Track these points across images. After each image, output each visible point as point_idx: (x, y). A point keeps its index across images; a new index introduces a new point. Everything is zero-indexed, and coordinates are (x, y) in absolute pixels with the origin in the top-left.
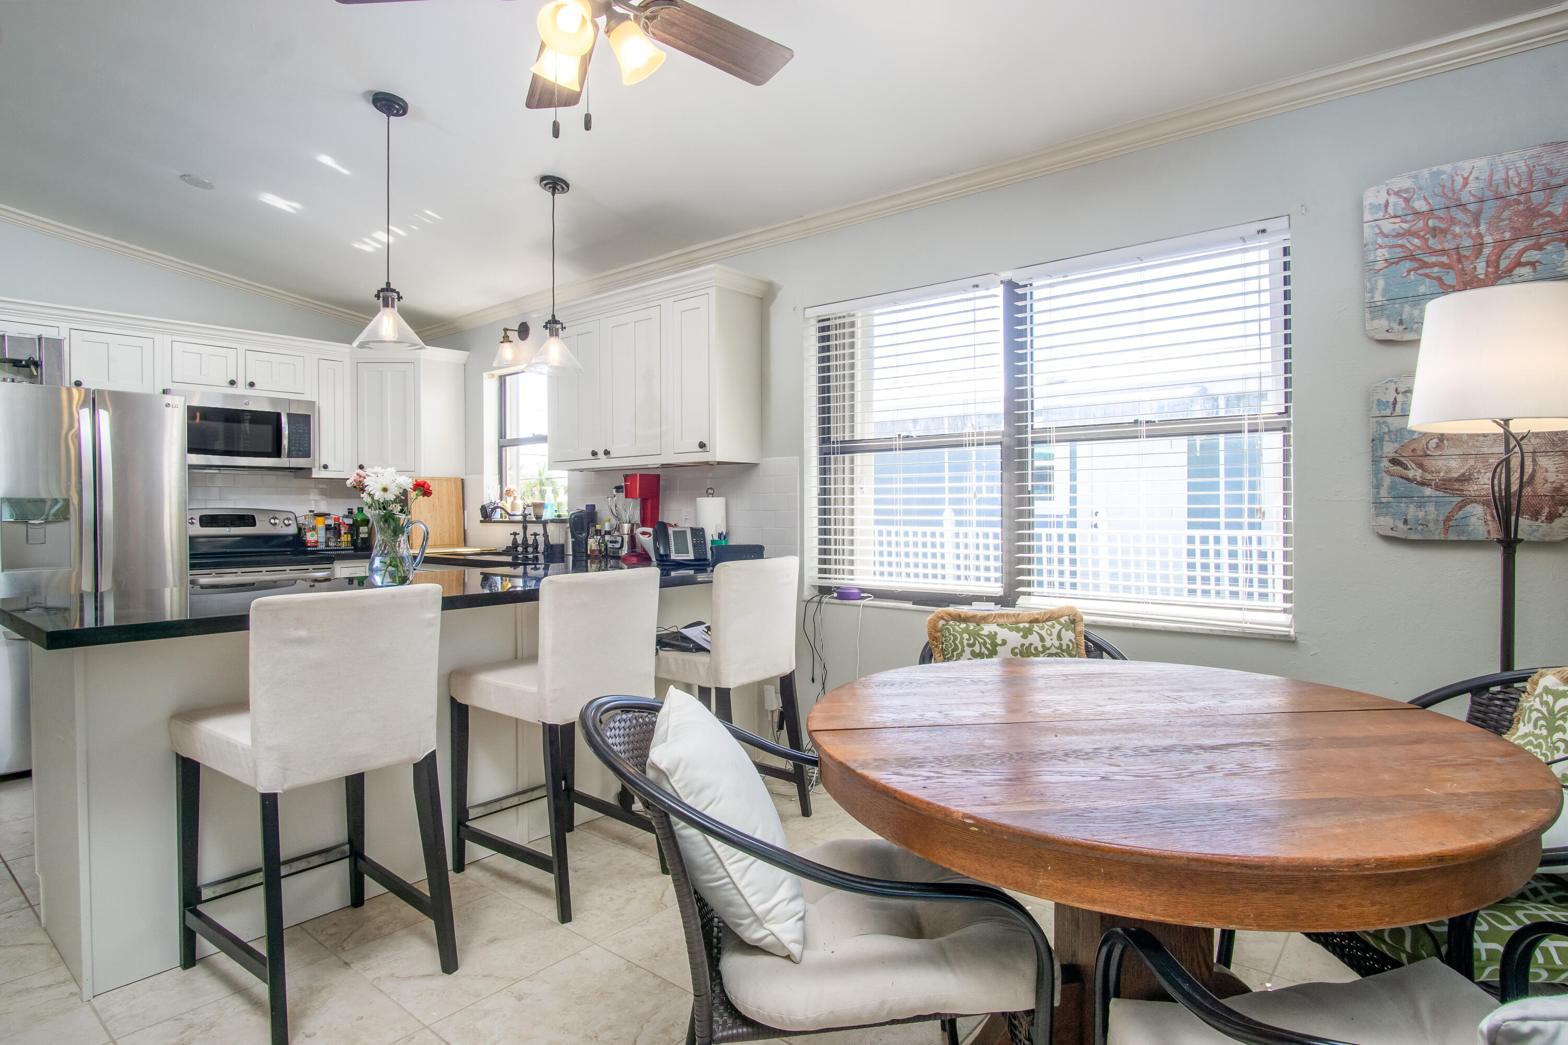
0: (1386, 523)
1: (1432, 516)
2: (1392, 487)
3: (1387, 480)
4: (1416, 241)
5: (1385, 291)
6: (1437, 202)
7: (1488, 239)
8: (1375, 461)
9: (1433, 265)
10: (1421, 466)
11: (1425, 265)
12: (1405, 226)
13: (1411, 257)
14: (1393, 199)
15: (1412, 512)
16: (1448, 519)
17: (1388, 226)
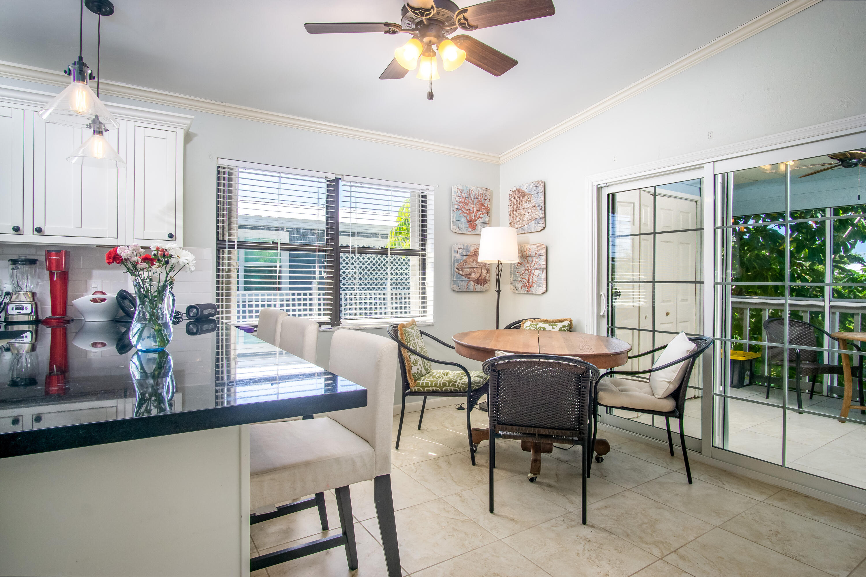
0: (454, 287)
1: (464, 285)
2: (456, 276)
3: (456, 274)
4: (462, 205)
5: (456, 218)
6: (467, 196)
7: (475, 209)
8: (454, 267)
9: (465, 213)
10: (462, 270)
11: (464, 212)
12: (461, 200)
13: (461, 209)
14: (459, 191)
15: (461, 284)
16: (467, 285)
17: (458, 199)
